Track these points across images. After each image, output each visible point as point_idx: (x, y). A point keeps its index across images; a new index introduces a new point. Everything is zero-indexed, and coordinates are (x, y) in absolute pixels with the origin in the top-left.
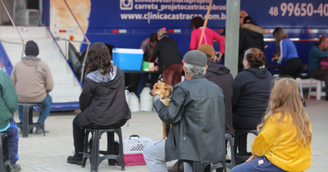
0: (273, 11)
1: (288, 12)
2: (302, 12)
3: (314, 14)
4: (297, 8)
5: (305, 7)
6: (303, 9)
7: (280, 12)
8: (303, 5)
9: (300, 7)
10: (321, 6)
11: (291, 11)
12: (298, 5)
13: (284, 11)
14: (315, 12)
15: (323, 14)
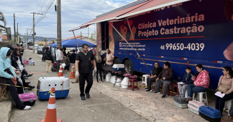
0: (162, 48)
1: (169, 48)
2: (177, 48)
3: (184, 49)
4: (174, 46)
5: (179, 45)
6: (178, 46)
7: (166, 48)
8: (178, 44)
9: (176, 45)
10: (189, 44)
11: (171, 47)
12: (175, 44)
13: (168, 47)
14: (185, 48)
15: (191, 49)
